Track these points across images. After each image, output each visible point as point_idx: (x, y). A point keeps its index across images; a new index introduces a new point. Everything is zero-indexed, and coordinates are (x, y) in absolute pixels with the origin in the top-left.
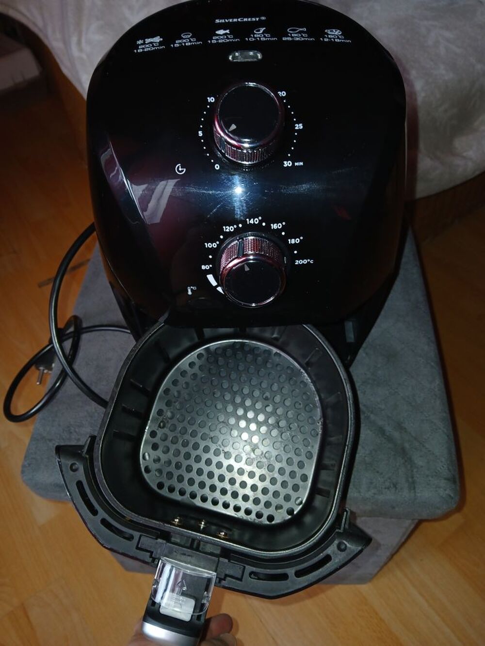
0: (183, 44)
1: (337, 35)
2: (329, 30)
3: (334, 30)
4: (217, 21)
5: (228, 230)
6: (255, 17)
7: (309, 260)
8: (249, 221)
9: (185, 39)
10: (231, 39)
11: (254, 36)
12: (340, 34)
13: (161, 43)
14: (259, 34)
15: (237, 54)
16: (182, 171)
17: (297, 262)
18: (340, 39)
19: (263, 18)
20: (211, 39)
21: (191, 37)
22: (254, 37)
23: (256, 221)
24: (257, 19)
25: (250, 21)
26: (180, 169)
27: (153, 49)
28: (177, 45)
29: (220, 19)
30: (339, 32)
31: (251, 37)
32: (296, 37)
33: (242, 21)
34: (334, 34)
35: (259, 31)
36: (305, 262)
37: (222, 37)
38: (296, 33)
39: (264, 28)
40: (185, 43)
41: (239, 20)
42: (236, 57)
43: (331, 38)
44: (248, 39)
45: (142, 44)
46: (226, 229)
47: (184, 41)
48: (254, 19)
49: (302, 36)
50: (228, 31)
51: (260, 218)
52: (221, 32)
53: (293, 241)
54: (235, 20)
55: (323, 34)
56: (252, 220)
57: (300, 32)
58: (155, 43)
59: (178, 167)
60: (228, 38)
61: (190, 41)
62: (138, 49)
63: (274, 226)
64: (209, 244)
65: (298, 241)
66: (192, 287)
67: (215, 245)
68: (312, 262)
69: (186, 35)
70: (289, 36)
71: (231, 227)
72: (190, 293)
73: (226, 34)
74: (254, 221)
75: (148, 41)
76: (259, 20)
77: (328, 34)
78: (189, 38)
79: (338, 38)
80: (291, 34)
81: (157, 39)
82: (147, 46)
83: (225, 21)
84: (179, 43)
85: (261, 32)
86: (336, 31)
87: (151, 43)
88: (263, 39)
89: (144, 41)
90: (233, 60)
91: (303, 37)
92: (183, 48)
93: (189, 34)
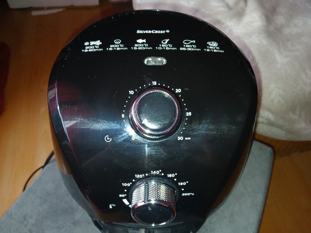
0: (115, 49)
1: (215, 47)
2: (210, 43)
3: (213, 42)
4: (138, 32)
5: (138, 177)
6: (163, 30)
7: (191, 194)
8: (153, 172)
9: (116, 44)
10: (147, 47)
11: (161, 45)
12: (217, 45)
13: (100, 46)
14: (165, 44)
15: (150, 59)
16: (109, 140)
17: (183, 195)
18: (217, 50)
19: (168, 31)
20: (134, 46)
21: (121, 43)
22: (161, 47)
23: (158, 172)
24: (164, 32)
25: (159, 33)
26: (108, 139)
27: (95, 50)
28: (111, 49)
29: (140, 30)
30: (216, 44)
31: (160, 46)
32: (189, 47)
33: (154, 33)
34: (213, 45)
35: (164, 42)
36: (189, 194)
37: (140, 45)
38: (189, 45)
39: (169, 40)
40: (116, 48)
41: (152, 32)
42: (149, 61)
43: (210, 49)
44: (158, 48)
45: (88, 46)
46: (137, 176)
47: (116, 46)
48: (162, 32)
49: (192, 47)
50: (144, 41)
51: (160, 171)
52: (140, 41)
53: (182, 184)
54: (150, 32)
55: (206, 46)
56: (155, 171)
57: (192, 44)
58: (97, 45)
59: (107, 138)
60: (144, 46)
61: (120, 47)
62: (84, 49)
63: (170, 176)
64: (125, 184)
65: (185, 184)
66: (112, 205)
67: (129, 185)
68: (193, 194)
69: (117, 41)
70: (183, 47)
71: (141, 175)
72: (111, 207)
73: (143, 43)
74: (156, 172)
75: (92, 43)
76: (165, 32)
77: (209, 46)
78: (119, 44)
79: (216, 49)
80: (186, 45)
81: (98, 43)
82: (91, 47)
83: (143, 32)
84: (113, 48)
85: (166, 42)
86: (214, 43)
87: (94, 45)
88: (167, 48)
89: (90, 43)
90: (147, 63)
91: (194, 48)
92: (114, 51)
93: (119, 41)
